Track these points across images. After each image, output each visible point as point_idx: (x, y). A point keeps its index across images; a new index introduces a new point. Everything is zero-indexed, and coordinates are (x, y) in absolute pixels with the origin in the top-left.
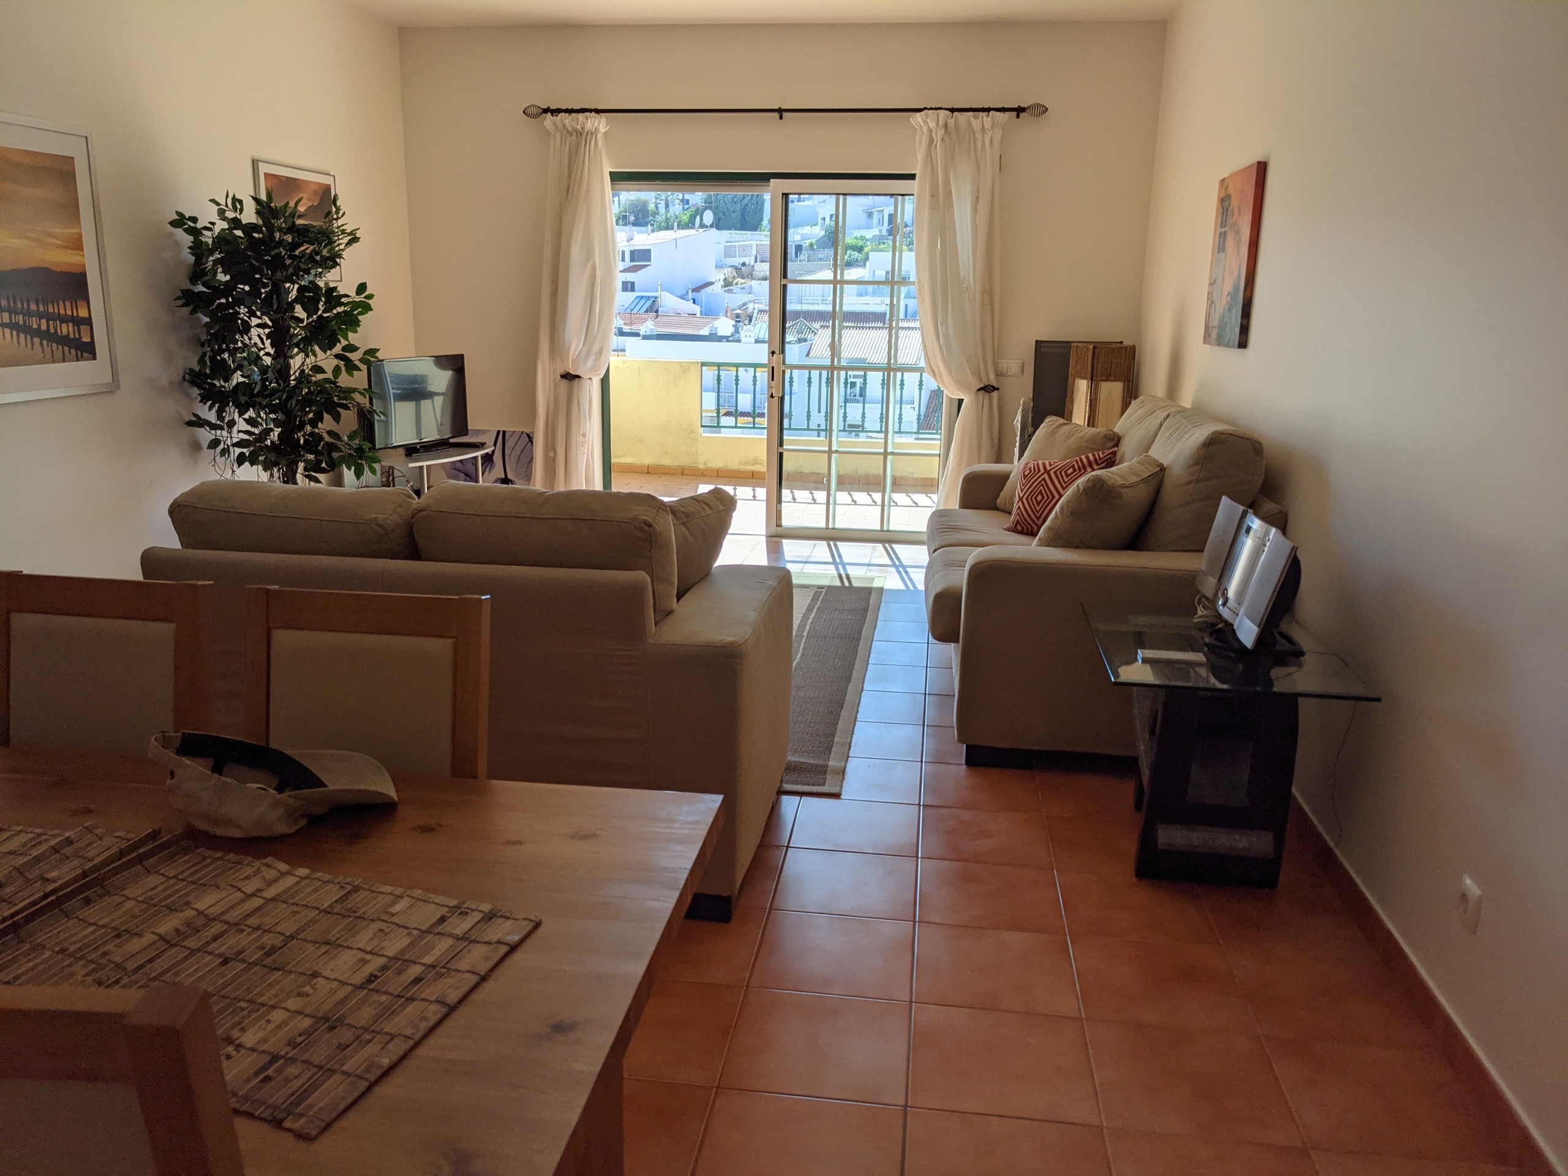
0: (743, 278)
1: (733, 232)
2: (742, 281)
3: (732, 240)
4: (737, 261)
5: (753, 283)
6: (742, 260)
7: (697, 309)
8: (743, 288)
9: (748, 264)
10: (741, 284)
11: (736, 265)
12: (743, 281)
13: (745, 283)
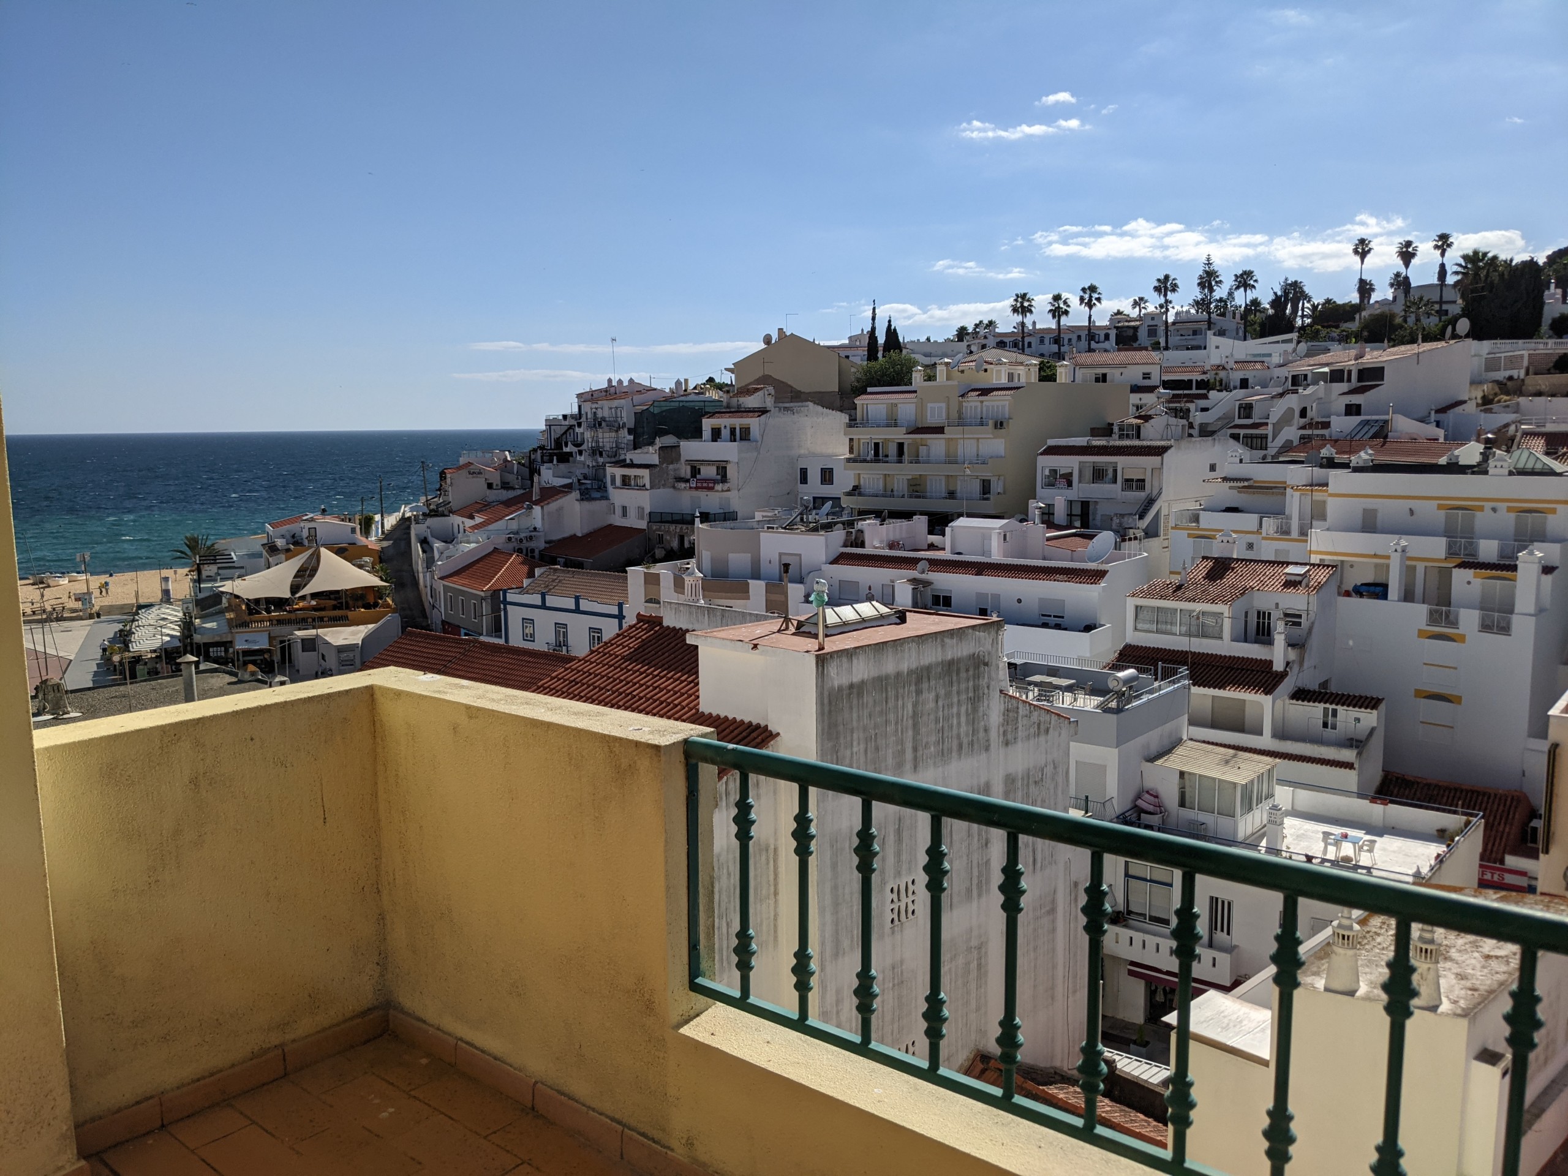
0: (1508, 394)
1: (1498, 341)
2: (1506, 398)
3: (1496, 350)
4: (1502, 375)
5: (1522, 400)
6: (1508, 373)
7: (1440, 433)
8: (1508, 406)
9: (1516, 377)
10: (1505, 401)
11: (1501, 379)
12: (1508, 398)
13: (1509, 400)
